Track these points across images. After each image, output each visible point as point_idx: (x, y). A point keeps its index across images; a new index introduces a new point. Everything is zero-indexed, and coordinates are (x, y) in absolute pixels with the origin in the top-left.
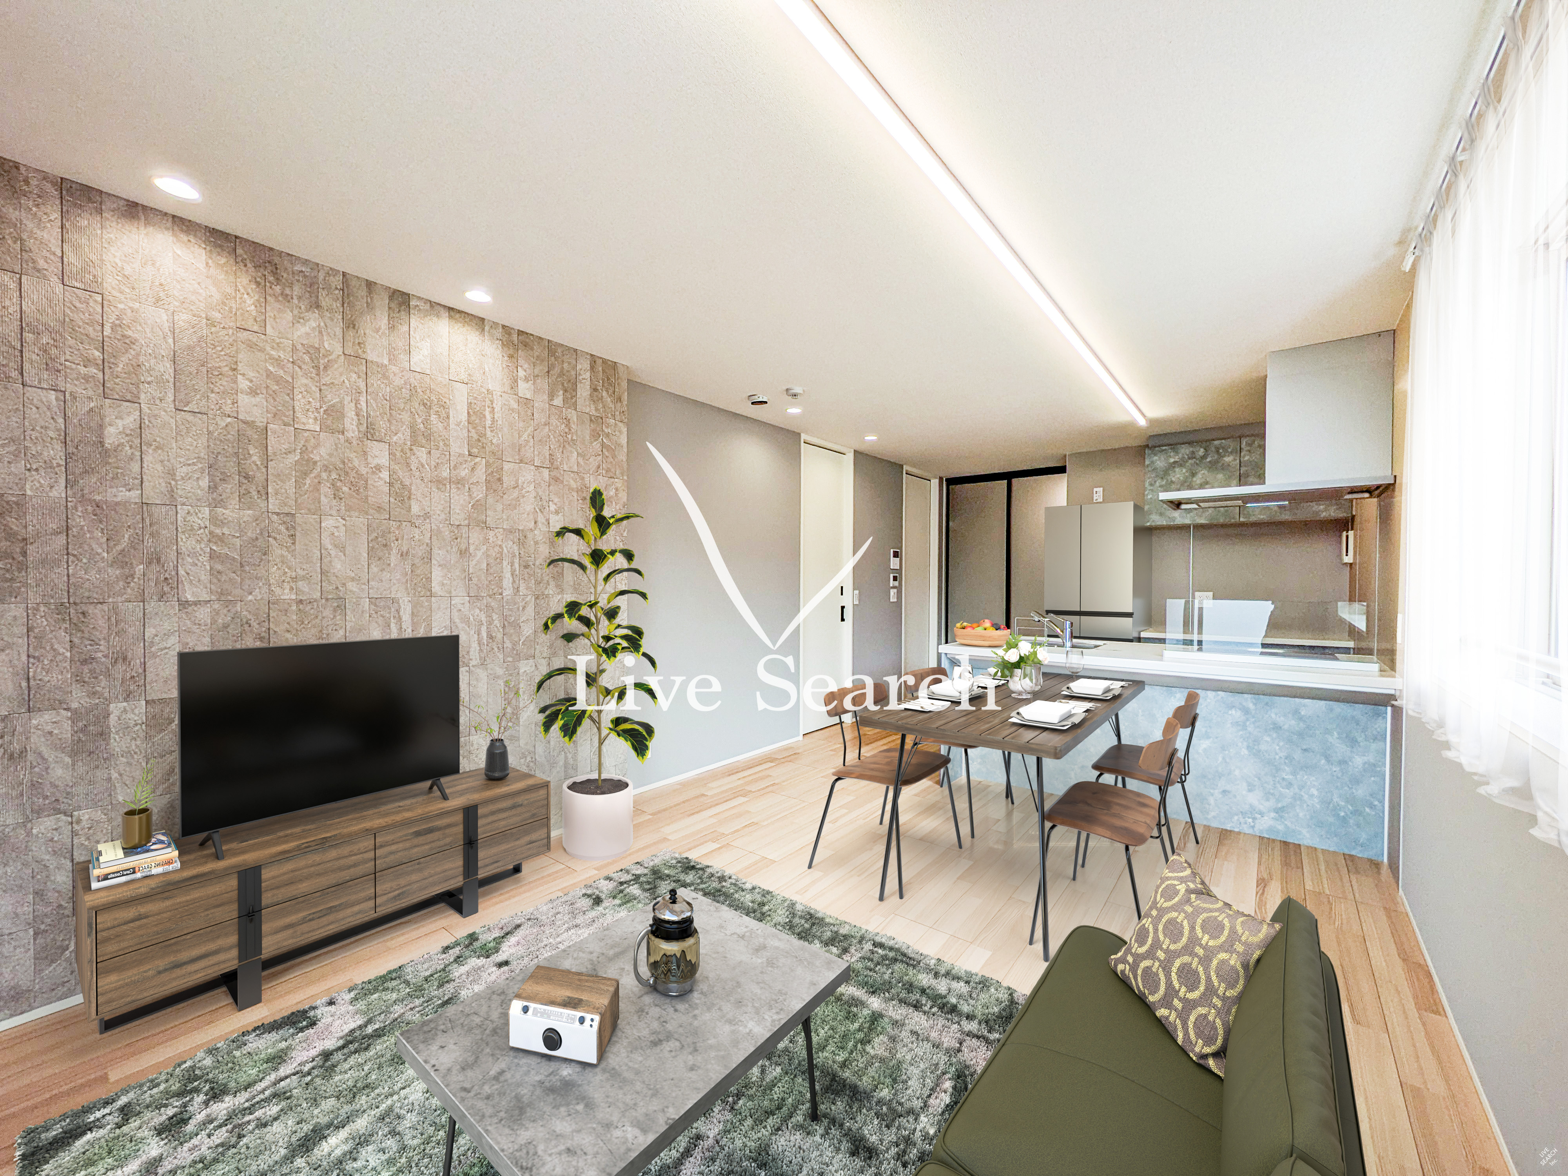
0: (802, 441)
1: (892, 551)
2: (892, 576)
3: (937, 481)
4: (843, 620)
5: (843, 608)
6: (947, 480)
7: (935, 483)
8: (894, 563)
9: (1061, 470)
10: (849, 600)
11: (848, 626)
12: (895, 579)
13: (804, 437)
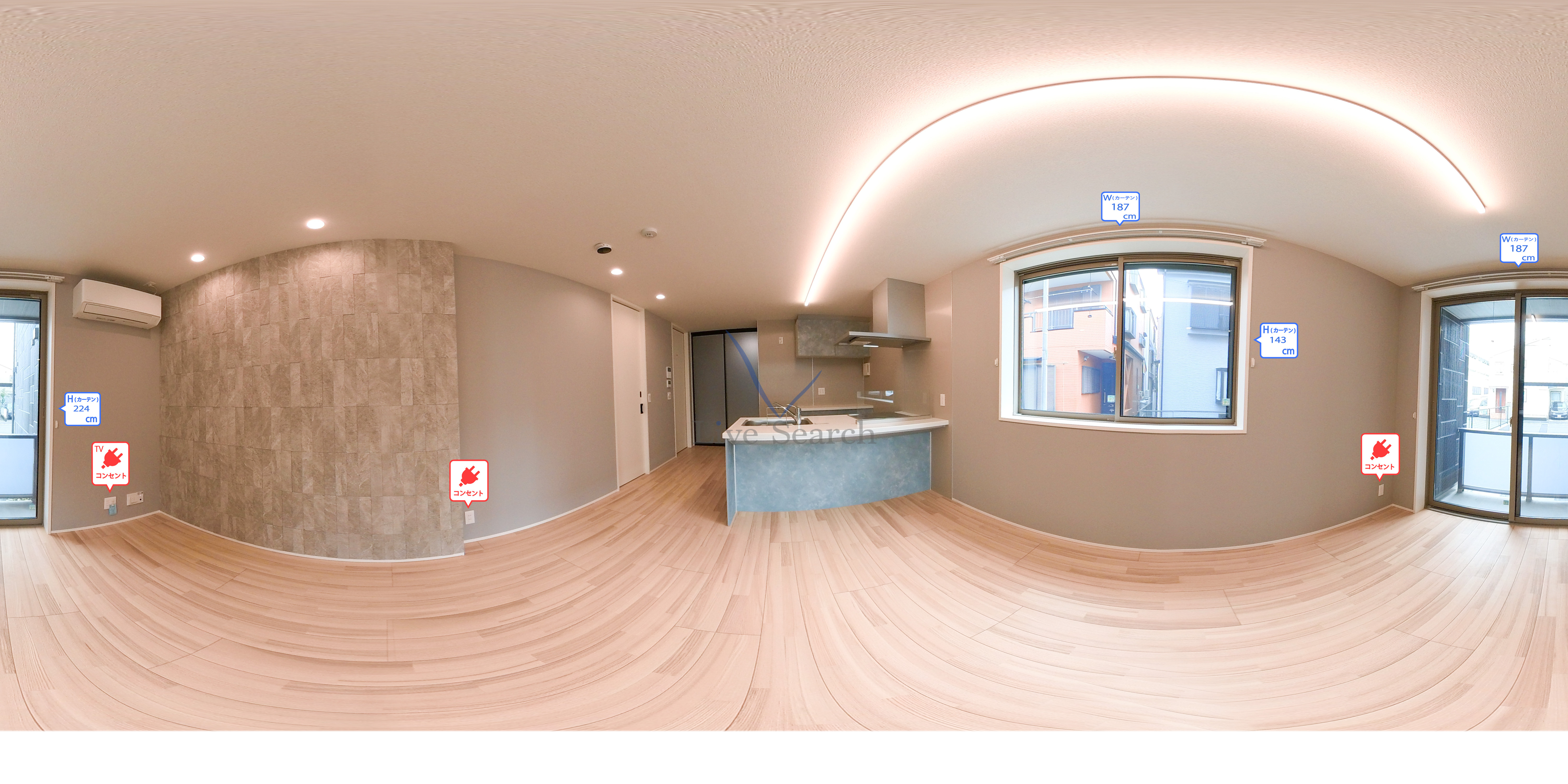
0: (612, 301)
1: (667, 367)
2: (667, 381)
3: (687, 333)
4: (642, 412)
5: (642, 405)
6: (691, 333)
7: (686, 335)
8: (668, 375)
9: (755, 330)
10: (644, 400)
11: (645, 416)
12: (669, 383)
13: (612, 296)
